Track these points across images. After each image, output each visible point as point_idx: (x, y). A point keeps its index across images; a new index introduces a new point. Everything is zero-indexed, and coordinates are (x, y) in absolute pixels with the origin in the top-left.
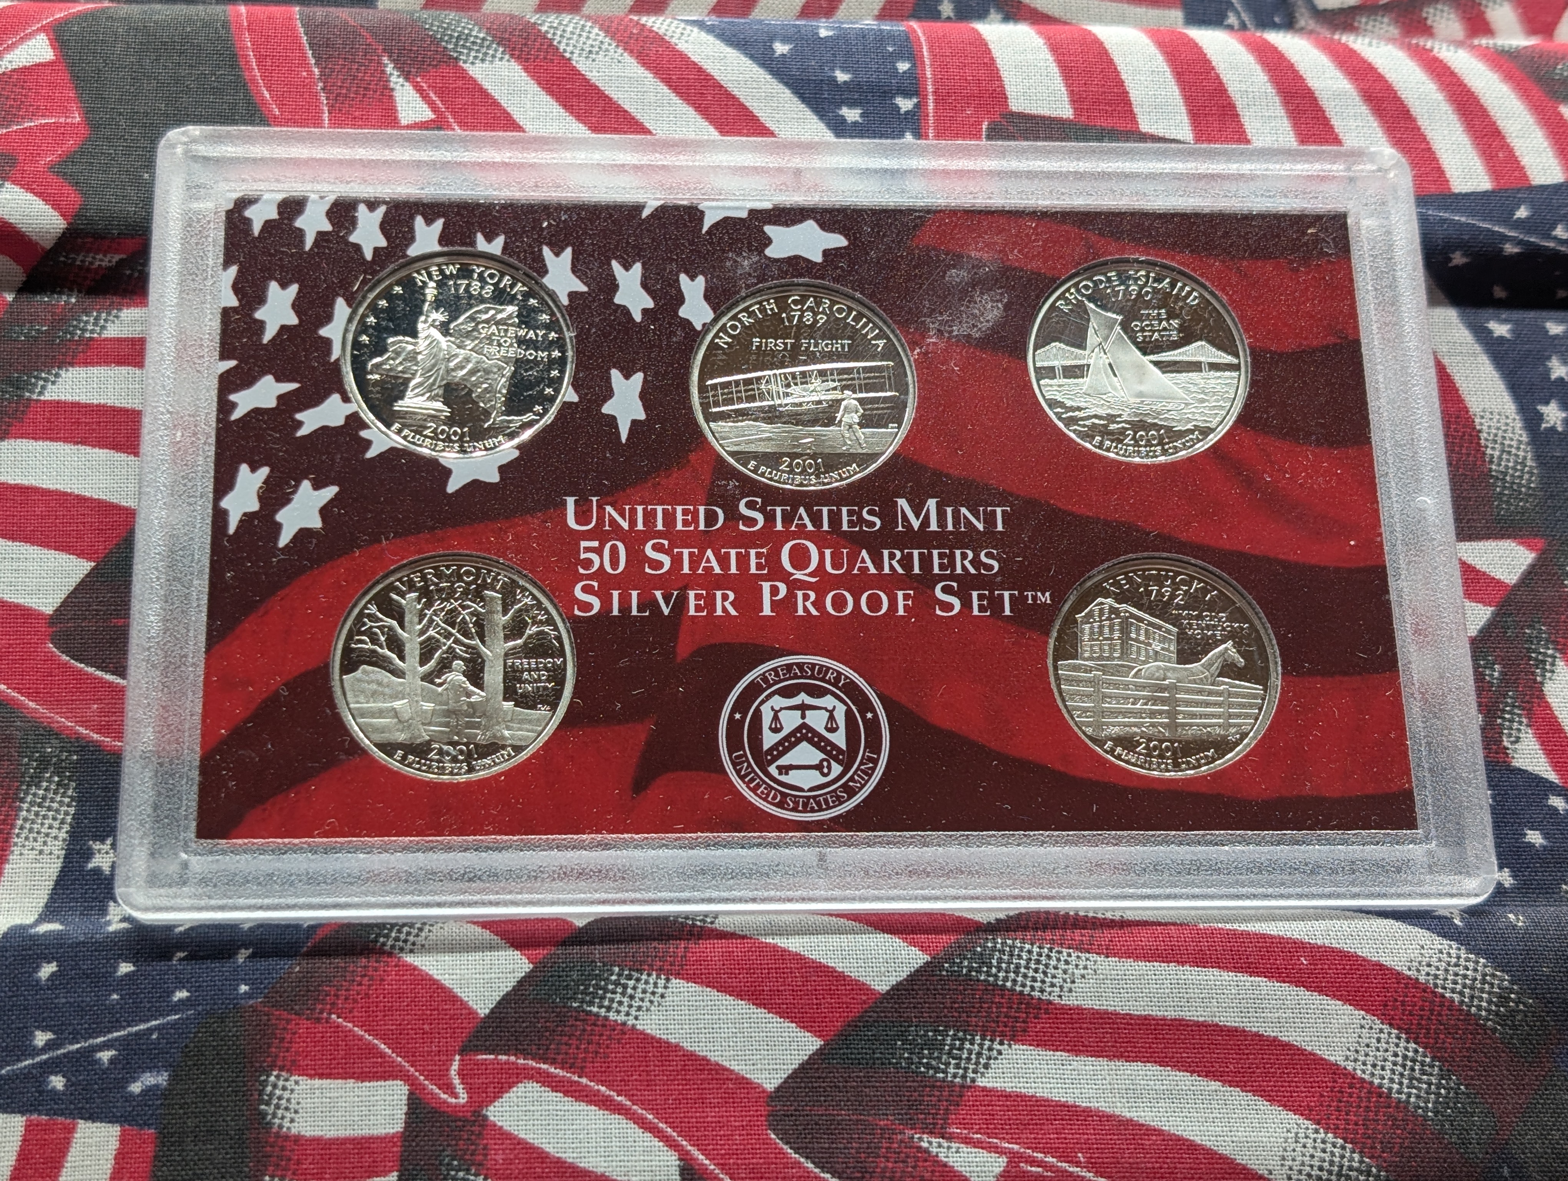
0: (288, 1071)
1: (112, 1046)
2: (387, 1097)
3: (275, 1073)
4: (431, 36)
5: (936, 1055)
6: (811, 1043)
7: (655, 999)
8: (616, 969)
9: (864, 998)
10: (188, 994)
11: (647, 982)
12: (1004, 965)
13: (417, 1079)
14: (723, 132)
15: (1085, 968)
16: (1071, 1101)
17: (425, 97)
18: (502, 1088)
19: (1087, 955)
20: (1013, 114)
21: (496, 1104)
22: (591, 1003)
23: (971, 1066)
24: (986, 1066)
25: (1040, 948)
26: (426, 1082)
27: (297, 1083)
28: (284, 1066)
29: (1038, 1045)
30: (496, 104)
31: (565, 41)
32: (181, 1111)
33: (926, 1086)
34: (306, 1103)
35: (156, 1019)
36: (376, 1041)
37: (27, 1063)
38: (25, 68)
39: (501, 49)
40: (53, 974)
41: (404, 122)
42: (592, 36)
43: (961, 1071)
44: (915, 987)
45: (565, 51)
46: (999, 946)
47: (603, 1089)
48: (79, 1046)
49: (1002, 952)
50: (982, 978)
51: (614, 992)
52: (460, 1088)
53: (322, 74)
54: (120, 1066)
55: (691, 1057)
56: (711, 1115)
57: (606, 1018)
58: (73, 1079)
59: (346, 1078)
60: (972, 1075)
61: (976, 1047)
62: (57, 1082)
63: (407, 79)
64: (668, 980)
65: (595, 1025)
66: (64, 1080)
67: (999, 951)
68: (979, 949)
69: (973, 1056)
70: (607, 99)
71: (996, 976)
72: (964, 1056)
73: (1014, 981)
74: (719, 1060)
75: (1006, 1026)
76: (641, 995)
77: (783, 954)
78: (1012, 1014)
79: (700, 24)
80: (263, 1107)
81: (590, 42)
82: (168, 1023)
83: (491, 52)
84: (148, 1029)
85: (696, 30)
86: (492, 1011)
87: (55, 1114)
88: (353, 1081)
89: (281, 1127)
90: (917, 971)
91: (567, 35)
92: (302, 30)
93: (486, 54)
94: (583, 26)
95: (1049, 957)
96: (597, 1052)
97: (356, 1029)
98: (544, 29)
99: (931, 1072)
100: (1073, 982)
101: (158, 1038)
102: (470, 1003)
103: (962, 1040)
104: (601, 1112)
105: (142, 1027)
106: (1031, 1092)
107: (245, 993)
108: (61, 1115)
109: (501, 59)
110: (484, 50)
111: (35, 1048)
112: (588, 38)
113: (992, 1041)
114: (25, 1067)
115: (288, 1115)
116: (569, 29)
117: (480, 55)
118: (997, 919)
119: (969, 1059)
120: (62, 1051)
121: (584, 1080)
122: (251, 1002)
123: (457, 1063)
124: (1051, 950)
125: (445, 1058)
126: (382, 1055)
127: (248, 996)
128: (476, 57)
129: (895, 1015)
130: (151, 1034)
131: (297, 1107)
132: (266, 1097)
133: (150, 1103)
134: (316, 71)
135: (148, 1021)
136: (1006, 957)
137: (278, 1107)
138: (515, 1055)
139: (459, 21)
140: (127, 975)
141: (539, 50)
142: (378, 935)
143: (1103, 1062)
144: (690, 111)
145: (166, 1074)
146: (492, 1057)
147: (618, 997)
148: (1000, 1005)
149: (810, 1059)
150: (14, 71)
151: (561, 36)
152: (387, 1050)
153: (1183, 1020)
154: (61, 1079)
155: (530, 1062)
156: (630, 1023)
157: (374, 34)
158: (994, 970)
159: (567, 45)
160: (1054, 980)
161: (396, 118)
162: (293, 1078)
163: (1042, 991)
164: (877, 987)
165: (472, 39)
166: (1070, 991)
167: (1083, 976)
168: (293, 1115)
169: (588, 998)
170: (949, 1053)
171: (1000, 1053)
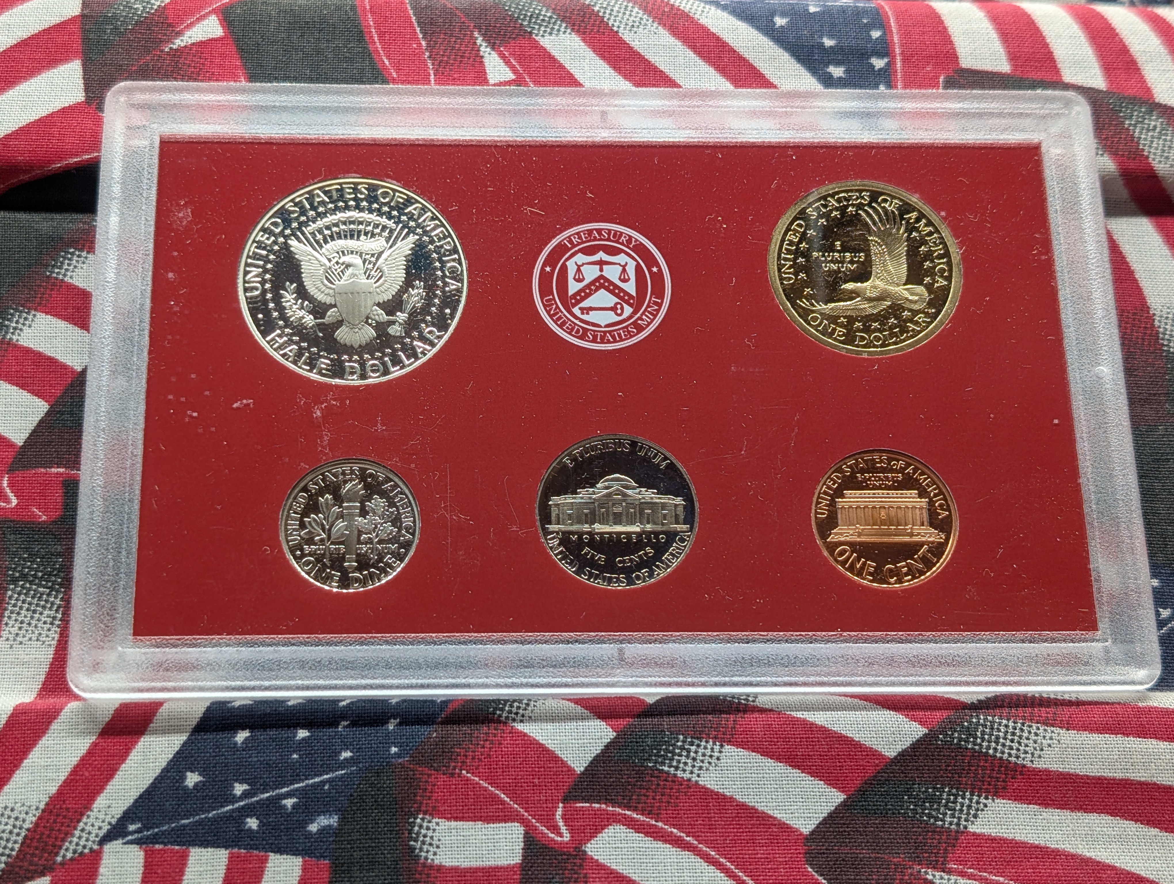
0: (430, 814)
1: (294, 795)
2: (508, 836)
3: (420, 816)
4: (510, 16)
5: (935, 807)
6: (836, 797)
7: (712, 761)
8: (681, 737)
9: (877, 762)
10: (351, 754)
11: (705, 748)
12: (986, 737)
13: (530, 821)
14: (736, 86)
15: (1051, 739)
16: (1042, 843)
17: (507, 63)
18: (597, 829)
19: (1052, 729)
21: (592, 842)
22: (663, 764)
23: (963, 816)
24: (975, 816)
25: (1015, 723)
26: (537, 824)
27: (437, 824)
28: (427, 811)
29: (1015, 800)
30: (561, 67)
31: (613, 18)
32: (349, 846)
33: (928, 831)
34: (446, 840)
35: (327, 774)
36: (497, 792)
37: (228, 808)
38: (201, 42)
39: (564, 25)
40: (247, 739)
41: (491, 81)
42: (634, 14)
43: (955, 820)
44: (917, 754)
46: (981, 721)
47: (675, 831)
48: (268, 795)
50: (970, 746)
52: (563, 829)
53: (428, 45)
54: (301, 811)
55: (743, 806)
56: (761, 852)
57: (675, 775)
58: (265, 821)
59: (475, 821)
60: (964, 823)
62: (253, 823)
63: (493, 48)
64: (722, 746)
65: (666, 781)
66: (258, 821)
67: (982, 725)
68: (966, 724)
69: (965, 808)
70: (647, 62)
71: (980, 745)
72: (957, 808)
73: (995, 749)
74: (765, 809)
75: (989, 785)
76: (701, 758)
77: (811, 727)
78: (994, 775)
80: (412, 843)
81: (632, 18)
82: (336, 778)
83: (556, 27)
84: (321, 782)
85: (713, 8)
86: (586, 769)
87: (251, 848)
88: (480, 823)
89: (426, 858)
90: (918, 741)
91: (615, 13)
92: (411, 12)
93: (552, 29)
94: (627, 6)
95: (1022, 730)
96: (669, 802)
97: (481, 782)
98: (596, 9)
99: (932, 820)
100: (1042, 750)
101: (329, 789)
102: (569, 762)
103: (956, 796)
104: (674, 849)
105: (317, 780)
106: (1011, 836)
107: (395, 753)
108: (256, 849)
109: (565, 32)
110: (551, 26)
111: (234, 796)
112: (630, 15)
113: (979, 796)
114: (227, 812)
115: (431, 849)
116: (616, 9)
117: (548, 30)
118: (978, 700)
119: (961, 810)
121: (660, 824)
122: (400, 760)
123: (560, 809)
124: (1023, 724)
125: (551, 805)
126: (503, 803)
127: (398, 755)
128: (545, 31)
129: (902, 775)
130: (324, 786)
131: (438, 843)
132: (414, 835)
133: (325, 839)
134: (423, 43)
135: (321, 775)
136: (987, 730)
137: (423, 843)
138: (606, 804)
140: (303, 739)
141: (593, 25)
142: (495, 709)
143: (1067, 813)
144: (712, 71)
145: (336, 817)
146: (588, 805)
147: (683, 759)
148: (984, 768)
149: (836, 809)
150: (193, 44)
152: (506, 799)
153: (1128, 780)
154: (255, 820)
155: (617, 809)
156: (693, 779)
157: (467, 15)
158: (979, 741)
159: (615, 21)
160: (1027, 749)
161: (486, 78)
162: (434, 820)
164: (886, 754)
165: (541, 17)
166: (1040, 757)
167: (1050, 746)
168: (435, 850)
169: (660, 760)
171: (985, 806)
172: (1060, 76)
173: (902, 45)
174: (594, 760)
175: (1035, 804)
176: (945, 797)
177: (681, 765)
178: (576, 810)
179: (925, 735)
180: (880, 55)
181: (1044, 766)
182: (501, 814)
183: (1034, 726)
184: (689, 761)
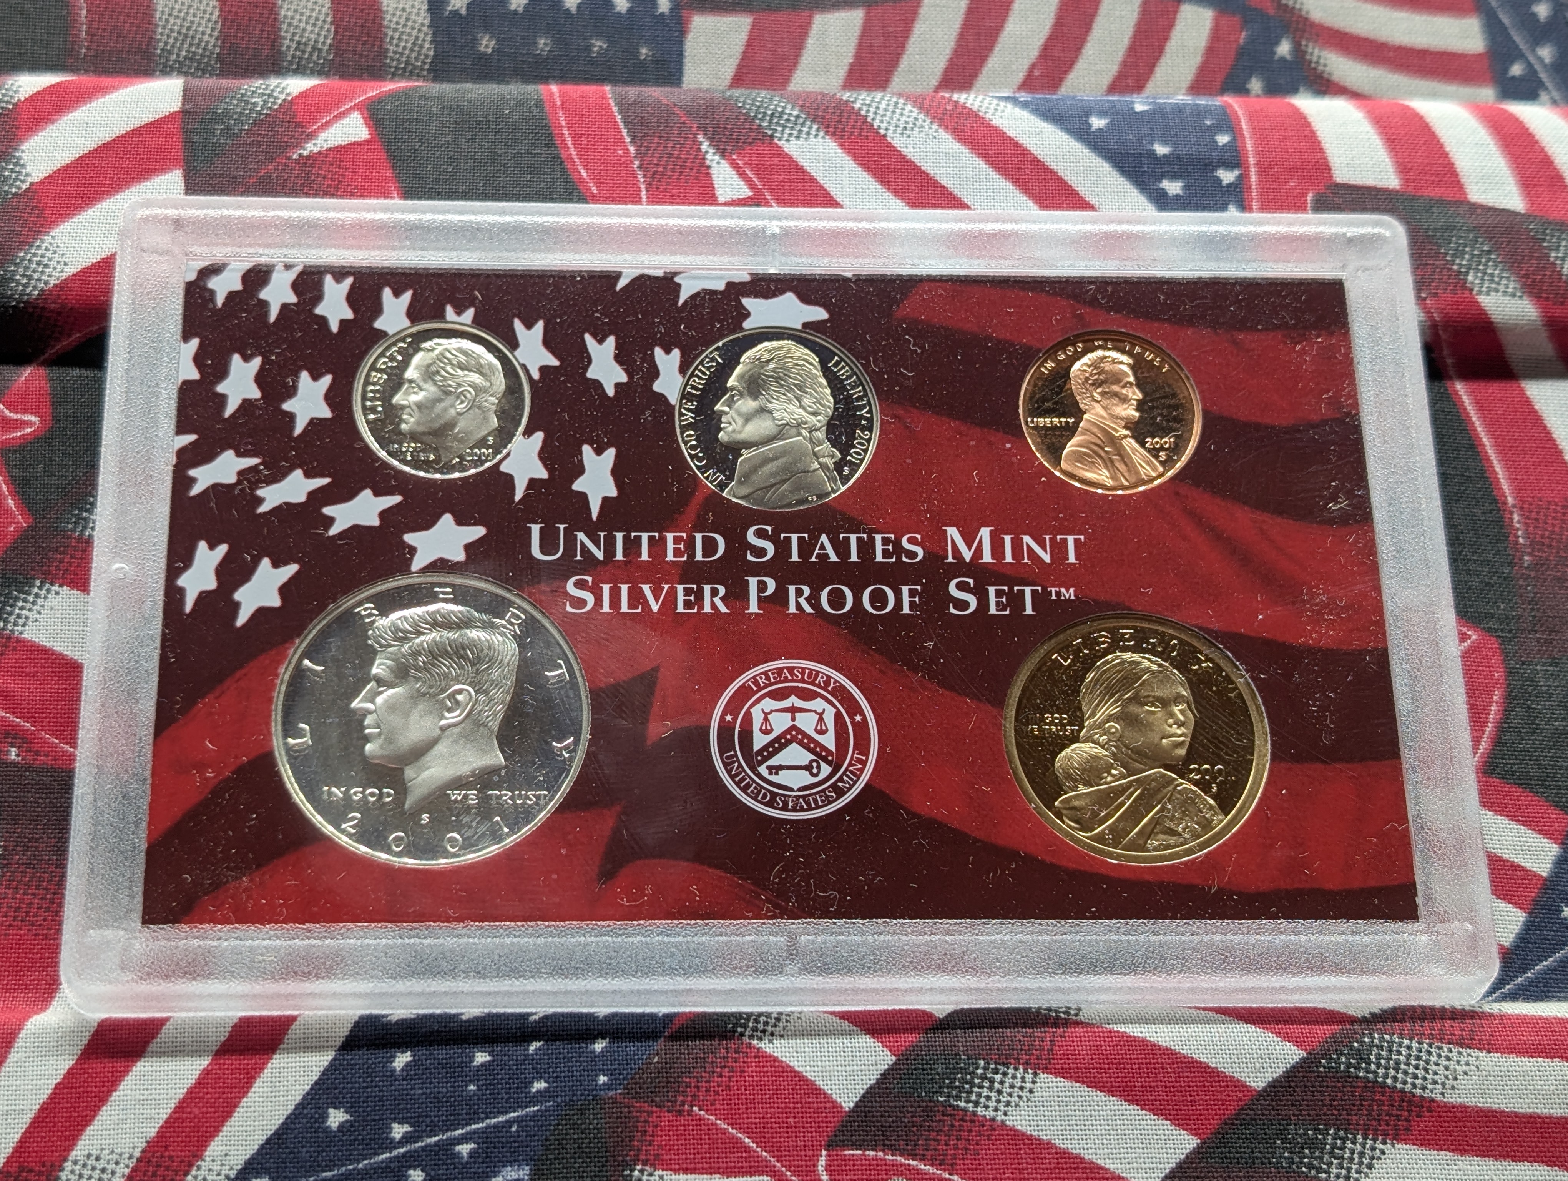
1: (471, 1139)
3: (639, 1167)
4: (745, 114)
5: (1317, 1154)
7: (1023, 1094)
8: (982, 1063)
9: (1240, 1095)
10: (546, 1085)
11: (1014, 1077)
12: (1383, 1061)
17: (742, 174)
19: (1469, 1051)
20: (1338, 186)
22: (958, 1098)
24: (1370, 1167)
25: (1419, 1043)
28: (647, 1160)
31: (878, 117)
36: (739, 1135)
37: (384, 1156)
39: (815, 127)
40: (407, 1065)
41: (721, 199)
42: (906, 112)
44: (1293, 1084)
45: (879, 127)
46: (1376, 1041)
48: (437, 1138)
49: (1381, 1048)
51: (981, 1087)
53: (638, 152)
54: (480, 1160)
55: (1064, 1155)
57: (974, 1114)
58: (433, 1173)
61: (1358, 1147)
64: (1035, 1074)
65: (963, 1120)
66: (424, 1174)
68: (1356, 1044)
71: (1375, 1073)
72: (1346, 1156)
73: (1395, 1078)
74: (1094, 1158)
76: (1009, 1090)
78: (1394, 1112)
79: (1014, 101)
81: (904, 118)
82: (527, 1116)
83: (805, 129)
84: (507, 1121)
85: (1010, 106)
86: (857, 1105)
90: (1293, 1067)
91: (881, 112)
92: (615, 109)
93: (800, 131)
95: (1429, 1053)
97: (718, 1122)
98: (857, 106)
99: (1313, 1172)
100: (1456, 1079)
101: (517, 1131)
102: (834, 1096)
103: (1344, 1140)
107: (604, 1084)
109: (816, 136)
110: (798, 127)
111: (392, 1140)
112: (902, 115)
113: (1375, 1140)
116: (883, 106)
119: (1351, 1159)
120: (420, 1144)
122: (611, 1093)
123: (823, 1158)
124: (1431, 1046)
125: (811, 1153)
126: (747, 1149)
127: (608, 1087)
128: (790, 135)
129: (1273, 1113)
130: (511, 1127)
134: (632, 149)
135: (507, 1113)
138: (883, 1151)
139: (771, 100)
140: (483, 1065)
141: (853, 127)
145: (527, 1168)
147: (985, 1092)
148: (1381, 1103)
149: (1187, 1157)
151: (875, 113)
152: (751, 1144)
154: (420, 1173)
155: (899, 1158)
156: (999, 1118)
158: (1373, 1066)
162: (657, 1173)
163: (1424, 1088)
164: (1252, 1084)
165: (786, 117)
167: (1466, 1073)
169: (954, 1093)
170: (1331, 1153)
171: (1383, 1152)
172: (1465, 194)
173: (1258, 153)
174: (867, 1093)
175: (1448, 1150)
176: (1329, 1141)
177: (982, 1100)
178: (844, 1159)
179: (1303, 1060)
180: (1229, 165)
181: (1459, 1100)
182: (745, 1164)
183: (1445, 1047)
184: (993, 1094)
